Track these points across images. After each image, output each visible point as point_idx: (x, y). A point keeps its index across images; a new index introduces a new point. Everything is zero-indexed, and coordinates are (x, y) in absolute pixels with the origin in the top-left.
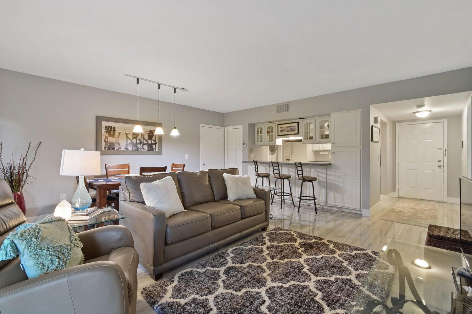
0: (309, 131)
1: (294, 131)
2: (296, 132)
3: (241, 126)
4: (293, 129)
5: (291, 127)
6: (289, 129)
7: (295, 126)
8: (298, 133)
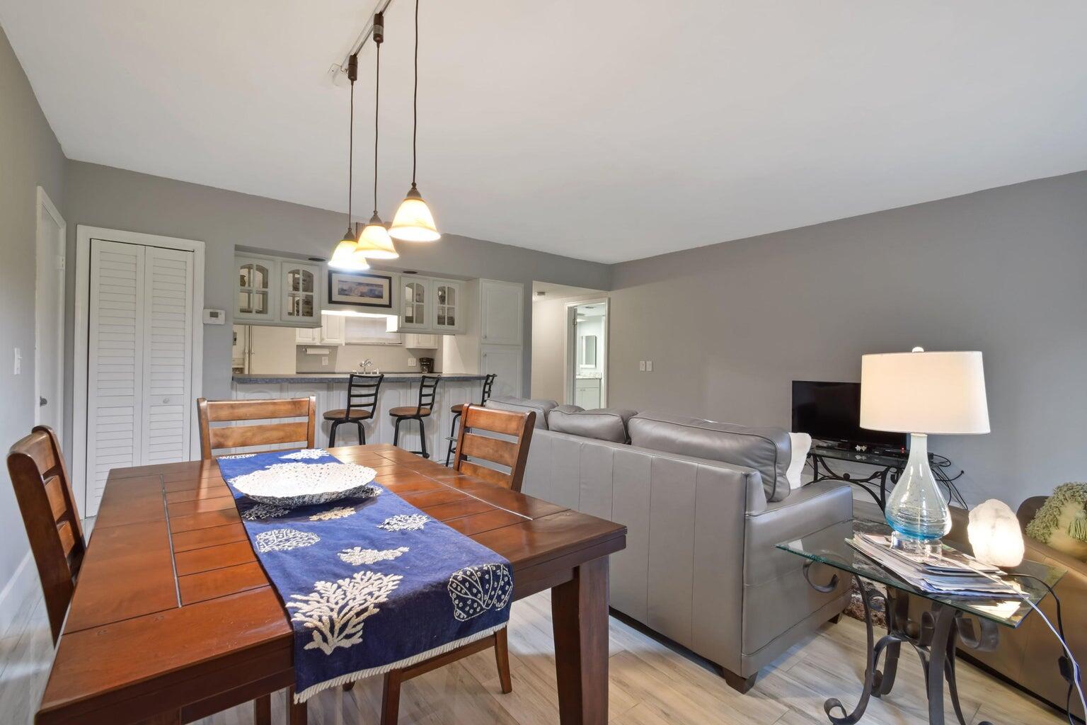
0: (415, 303)
1: (381, 297)
2: (385, 301)
3: (199, 246)
4: (377, 293)
5: (372, 285)
6: (365, 289)
7: (381, 286)
8: (389, 306)
